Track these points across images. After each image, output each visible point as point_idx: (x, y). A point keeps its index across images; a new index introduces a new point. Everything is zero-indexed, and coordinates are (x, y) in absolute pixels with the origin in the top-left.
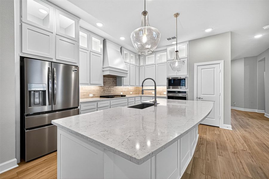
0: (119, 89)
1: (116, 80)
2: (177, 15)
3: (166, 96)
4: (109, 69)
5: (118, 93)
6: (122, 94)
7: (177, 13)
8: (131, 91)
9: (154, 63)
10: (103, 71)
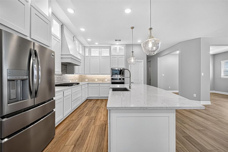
0: (69, 77)
1: (66, 67)
2: (133, 28)
3: (110, 82)
4: (70, 57)
5: (68, 81)
6: (71, 82)
7: (133, 27)
8: (77, 79)
9: (98, 55)
10: (61, 58)
